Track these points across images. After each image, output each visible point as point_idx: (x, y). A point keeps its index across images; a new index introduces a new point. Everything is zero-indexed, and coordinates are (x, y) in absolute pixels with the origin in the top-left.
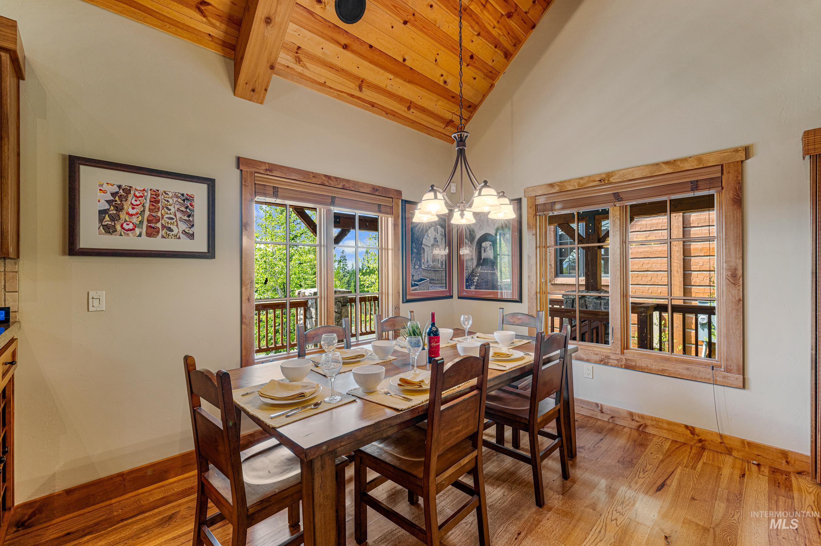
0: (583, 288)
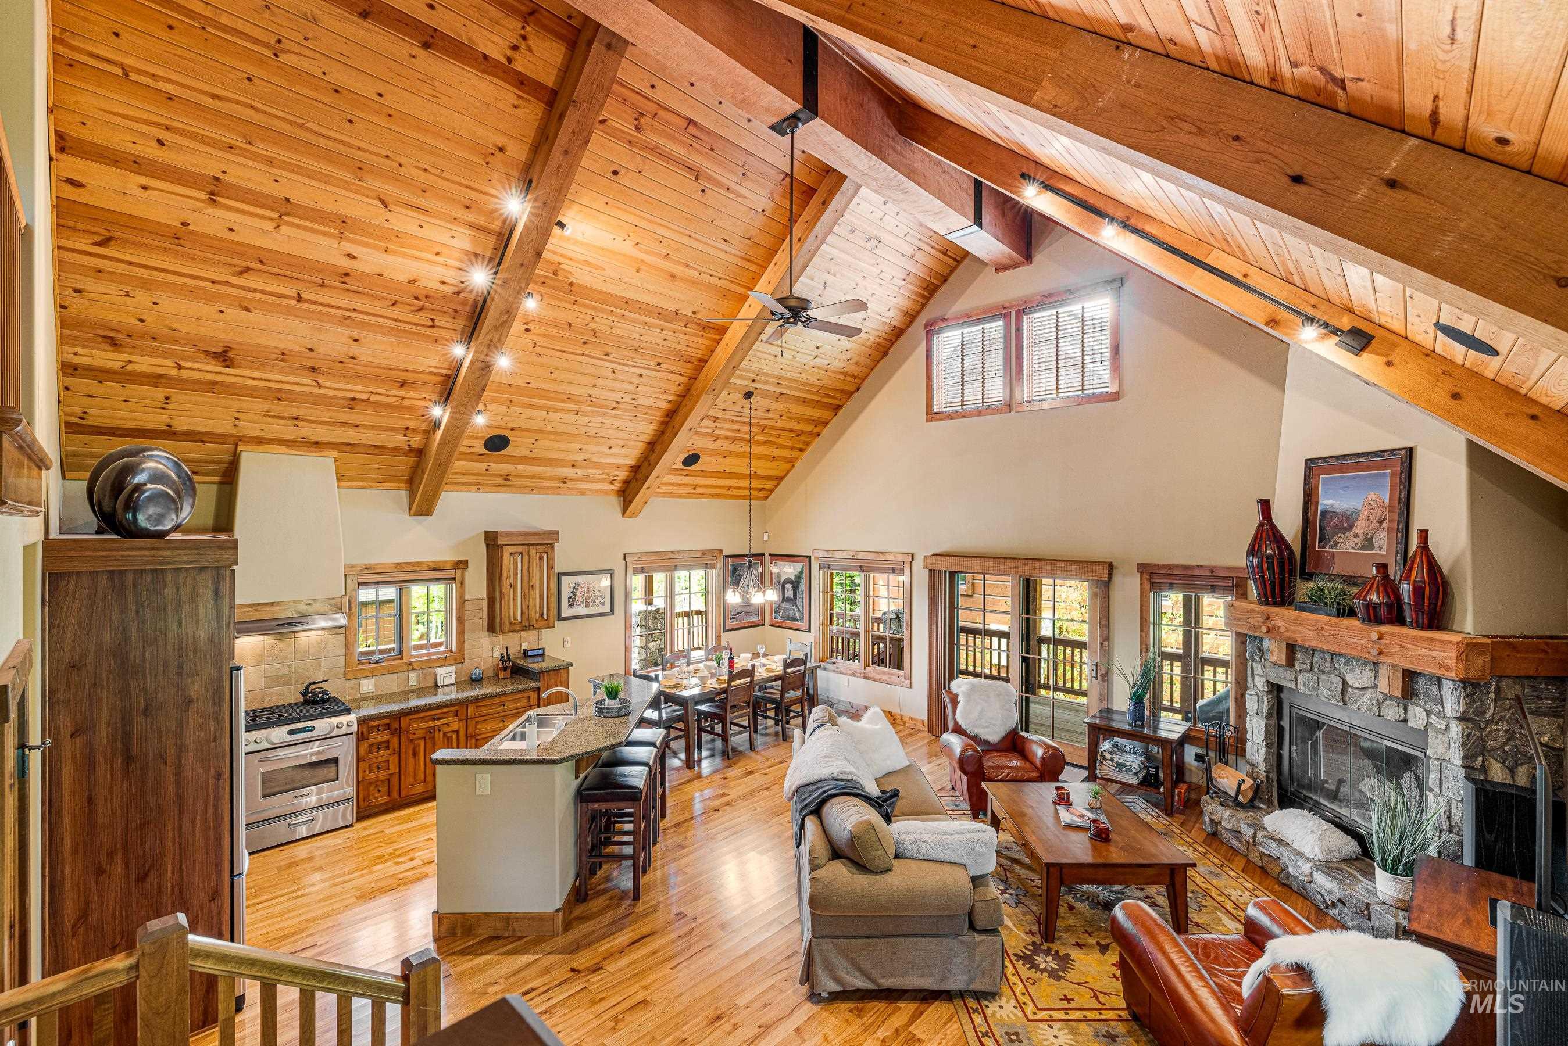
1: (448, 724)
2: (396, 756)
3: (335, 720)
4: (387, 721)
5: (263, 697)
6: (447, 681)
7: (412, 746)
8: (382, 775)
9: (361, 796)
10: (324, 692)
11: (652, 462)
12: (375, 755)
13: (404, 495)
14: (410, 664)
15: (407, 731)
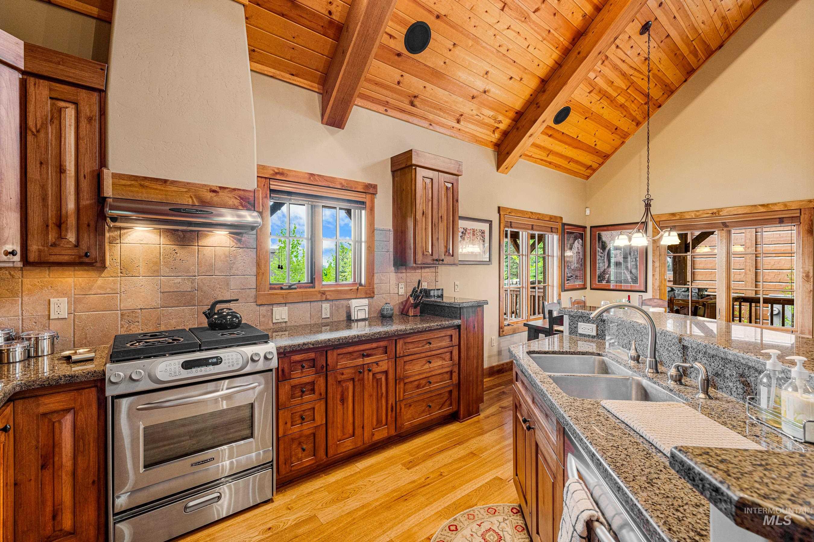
0: (672, 283)
1: (377, 363)
2: (323, 402)
3: (249, 350)
4: (312, 355)
5: (159, 318)
6: (362, 315)
7: (340, 389)
8: (307, 428)
9: (282, 458)
10: (234, 315)
11: (541, 104)
12: (298, 400)
13: (316, 98)
14: (323, 293)
15: (334, 369)
